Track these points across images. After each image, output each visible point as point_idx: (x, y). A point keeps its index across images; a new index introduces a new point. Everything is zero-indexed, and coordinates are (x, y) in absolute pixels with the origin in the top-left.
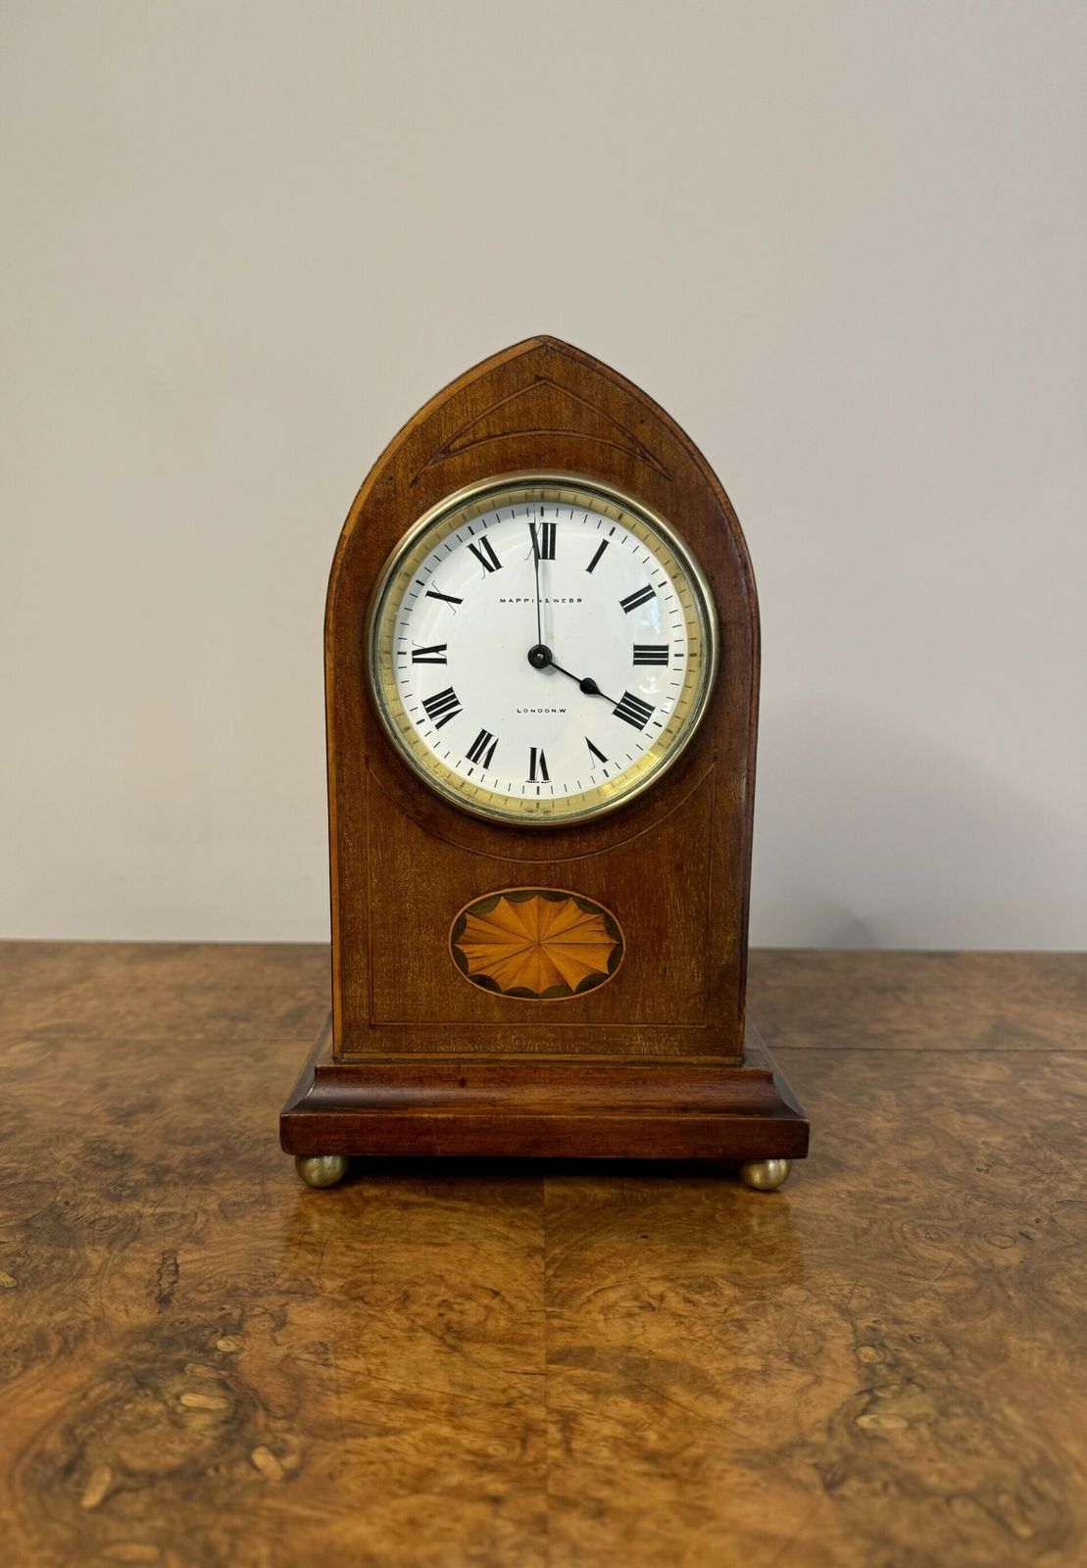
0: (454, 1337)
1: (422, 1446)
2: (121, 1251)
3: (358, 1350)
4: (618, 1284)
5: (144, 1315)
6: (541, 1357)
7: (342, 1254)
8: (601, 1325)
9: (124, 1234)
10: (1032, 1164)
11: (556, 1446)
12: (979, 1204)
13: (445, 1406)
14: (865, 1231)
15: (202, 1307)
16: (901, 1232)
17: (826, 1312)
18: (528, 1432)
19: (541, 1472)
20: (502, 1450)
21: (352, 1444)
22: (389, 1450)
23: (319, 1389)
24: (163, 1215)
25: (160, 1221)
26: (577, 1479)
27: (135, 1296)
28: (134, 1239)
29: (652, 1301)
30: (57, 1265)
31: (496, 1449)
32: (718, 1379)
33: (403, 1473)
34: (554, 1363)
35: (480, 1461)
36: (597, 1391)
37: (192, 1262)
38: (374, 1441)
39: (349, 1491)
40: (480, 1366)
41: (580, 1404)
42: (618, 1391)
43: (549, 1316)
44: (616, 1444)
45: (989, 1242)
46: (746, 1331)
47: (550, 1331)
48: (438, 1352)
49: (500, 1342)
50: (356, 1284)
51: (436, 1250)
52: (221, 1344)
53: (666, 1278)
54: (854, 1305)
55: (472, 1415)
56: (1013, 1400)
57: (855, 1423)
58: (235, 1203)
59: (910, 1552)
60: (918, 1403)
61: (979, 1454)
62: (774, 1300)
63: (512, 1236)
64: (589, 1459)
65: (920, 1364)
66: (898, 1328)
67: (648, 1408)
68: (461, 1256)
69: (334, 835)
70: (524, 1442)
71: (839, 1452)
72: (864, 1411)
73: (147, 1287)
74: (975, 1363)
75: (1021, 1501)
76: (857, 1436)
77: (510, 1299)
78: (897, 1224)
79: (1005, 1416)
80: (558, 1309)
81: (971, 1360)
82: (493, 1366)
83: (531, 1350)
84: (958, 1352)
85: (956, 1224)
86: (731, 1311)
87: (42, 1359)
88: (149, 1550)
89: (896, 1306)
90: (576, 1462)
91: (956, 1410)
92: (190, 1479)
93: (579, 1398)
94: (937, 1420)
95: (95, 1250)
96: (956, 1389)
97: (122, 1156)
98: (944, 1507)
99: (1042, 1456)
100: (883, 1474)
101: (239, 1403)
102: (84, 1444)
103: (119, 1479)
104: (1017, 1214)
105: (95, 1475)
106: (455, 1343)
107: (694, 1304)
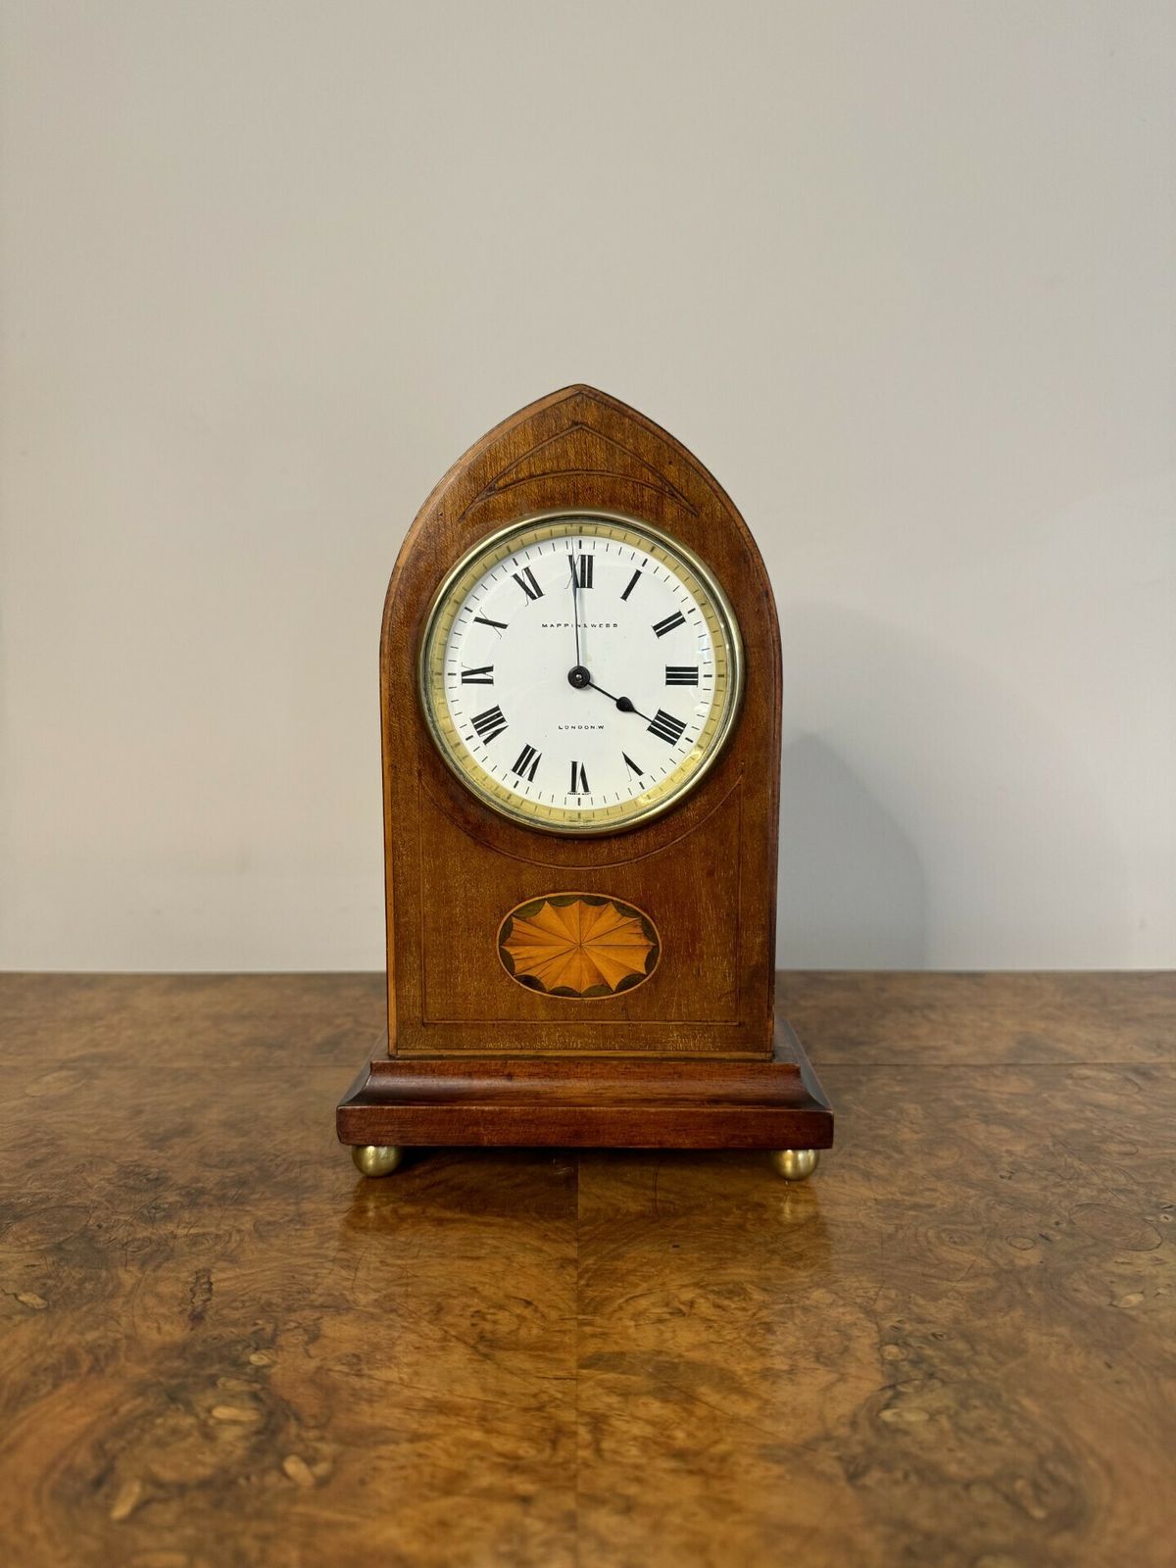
0: (487, 1346)
1: (453, 1450)
2: (154, 1271)
3: (391, 1361)
4: (650, 1292)
5: (176, 1332)
6: (572, 1363)
7: (376, 1269)
8: (632, 1330)
9: (159, 1254)
10: (1053, 1170)
11: (587, 1447)
12: (1001, 1209)
13: (476, 1412)
14: (891, 1237)
15: (234, 1323)
16: (926, 1237)
17: (852, 1314)
19: (571, 1472)
20: (532, 1452)
21: (382, 1450)
22: (421, 1456)
23: (351, 1399)
24: (197, 1235)
25: (194, 1240)
26: (605, 1478)
27: (168, 1314)
28: (167, 1259)
29: (682, 1307)
30: (89, 1287)
31: (527, 1451)
32: (746, 1379)
33: (434, 1477)
34: (585, 1368)
35: (511, 1463)
36: (626, 1394)
37: (224, 1280)
38: (405, 1447)
39: (379, 1495)
40: (512, 1373)
41: (610, 1407)
42: (648, 1393)
43: (582, 1324)
44: (644, 1443)
45: (1010, 1245)
46: (774, 1333)
47: (582, 1338)
48: (470, 1360)
49: (531, 1349)
50: (389, 1297)
51: (470, 1264)
52: (253, 1358)
53: (697, 1285)
54: (879, 1306)
55: (504, 1419)
56: (1030, 1392)
57: (877, 1415)
58: (269, 1223)
59: (929, 1536)
60: (941, 1397)
61: (995, 1442)
62: (801, 1304)
63: (545, 1248)
64: (619, 1459)
65: (943, 1360)
66: (921, 1327)
67: (676, 1407)
68: (495, 1269)
69: (389, 843)
70: (554, 1443)
71: (863, 1443)
72: (887, 1406)
73: (179, 1305)
74: (994, 1358)
75: (1036, 1485)
76: (881, 1429)
77: (541, 1308)
78: (922, 1229)
79: (1022, 1407)
80: (589, 1317)
81: (990, 1354)
82: (525, 1372)
83: (562, 1356)
84: (979, 1348)
85: (979, 1228)
86: (760, 1314)
87: (72, 1377)
88: (177, 1557)
89: (919, 1306)
90: (605, 1461)
91: (976, 1403)
92: (221, 1488)
93: (609, 1400)
94: (957, 1413)
95: (127, 1271)
96: (977, 1383)
97: (157, 1179)
98: (963, 1493)
99: (1057, 1444)
100: (904, 1465)
101: (270, 1414)
102: (114, 1458)
103: (150, 1490)
104: (1037, 1217)
105: (125, 1488)
106: (486, 1350)
107: (724, 1309)
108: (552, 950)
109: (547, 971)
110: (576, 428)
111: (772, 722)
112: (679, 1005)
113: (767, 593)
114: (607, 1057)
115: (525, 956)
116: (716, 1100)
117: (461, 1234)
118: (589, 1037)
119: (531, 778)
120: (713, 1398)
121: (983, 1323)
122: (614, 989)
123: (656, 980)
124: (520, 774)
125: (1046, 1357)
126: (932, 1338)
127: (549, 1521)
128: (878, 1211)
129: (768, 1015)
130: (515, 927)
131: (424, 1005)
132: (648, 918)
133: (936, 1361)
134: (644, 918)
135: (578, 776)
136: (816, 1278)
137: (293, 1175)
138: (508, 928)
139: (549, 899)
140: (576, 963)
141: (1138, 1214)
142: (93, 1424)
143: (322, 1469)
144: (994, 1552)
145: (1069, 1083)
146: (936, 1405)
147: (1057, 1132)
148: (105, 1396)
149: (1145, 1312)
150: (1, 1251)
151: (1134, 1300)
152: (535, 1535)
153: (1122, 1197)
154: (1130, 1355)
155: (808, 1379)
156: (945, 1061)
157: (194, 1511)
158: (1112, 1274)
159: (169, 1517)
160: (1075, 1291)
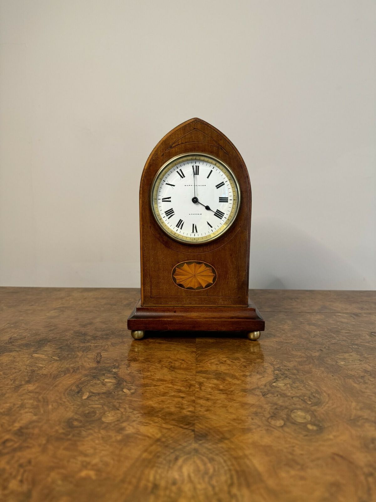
0: (172, 368)
1: (165, 388)
2: (86, 353)
3: (148, 371)
4: (214, 358)
5: (94, 365)
6: (194, 372)
7: (144, 353)
8: (210, 366)
9: (88, 349)
10: (326, 336)
11: (198, 388)
12: (310, 344)
13: (170, 381)
14: (279, 349)
15: (108, 363)
16: (289, 349)
17: (267, 364)
19: (194, 393)
20: (184, 389)
21: (147, 388)
22: (157, 389)
23: (139, 378)
24: (97, 346)
25: (96, 347)
26: (202, 394)
27: (91, 361)
28: (89, 350)
29: (223, 362)
30: (70, 356)
32: (238, 376)
33: (160, 393)
34: (197, 373)
35: (179, 391)
36: (208, 379)
37: (105, 355)
38: (153, 388)
39: (147, 396)
40: (179, 374)
41: (204, 381)
42: (214, 378)
43: (197, 364)
44: (212, 388)
45: (311, 351)
46: (247, 368)
47: (197, 367)
48: (168, 371)
49: (184, 369)
50: (148, 358)
51: (168, 352)
52: (114, 370)
53: (227, 357)
54: (275, 363)
55: (177, 383)
56: (311, 381)
57: (272, 384)
58: (115, 343)
59: (281, 406)
60: (288, 381)
61: (301, 390)
62: (254, 362)
63: (187, 349)
64: (206, 391)
65: (290, 374)
66: (285, 367)
67: (221, 382)
68: (174, 353)
69: (141, 246)
70: (190, 388)
71: (267, 389)
72: (274, 382)
73: (94, 360)
74: (303, 374)
75: (310, 398)
76: (272, 387)
77: (186, 361)
78: (288, 348)
79: (309, 383)
80: (199, 363)
81: (302, 373)
82: (182, 374)
83: (192, 371)
84: (299, 372)
85: (304, 348)
86: (243, 364)
87: (69, 373)
88: (99, 406)
89: (285, 363)
90: (202, 391)
91: (297, 382)
92: (108, 394)
93: (204, 380)
94: (292, 384)
95: (79, 353)
96: (298, 378)
97: (84, 334)
98: (291, 399)
99: (317, 390)
100: (277, 393)
101: (119, 381)
102: (81, 388)
103: (91, 394)
104: (320, 346)
105: (85, 393)
106: (173, 369)
107: (234, 362)
108: (186, 277)
109: (185, 282)
110: (194, 130)
111: (249, 212)
112: (222, 292)
113: (248, 177)
114: (202, 306)
115: (179, 278)
116: (232, 318)
117: (165, 346)
118: (197, 301)
119: (181, 229)
120: (230, 380)
121: (302, 367)
122: (204, 287)
123: (216, 285)
124: (178, 227)
125: (317, 374)
126: (287, 370)
127: (189, 401)
128: (276, 343)
129: (247, 295)
130: (177, 270)
131: (151, 292)
132: (214, 268)
133: (288, 374)
134: (213, 268)
135: (194, 228)
136: (258, 357)
137: (121, 333)
138: (175, 270)
139: (186, 263)
140: (194, 280)
141: (347, 346)
142: (75, 382)
143: (132, 391)
144: (297, 409)
145: (334, 316)
146: (287, 382)
147: (329, 327)
148: (77, 377)
149: (345, 366)
150: (46, 348)
151: (342, 363)
152: (185, 404)
153: (344, 342)
154: (339, 374)
155: (254, 377)
156: (300, 311)
157: (102, 398)
158: (338, 358)
159: (96, 399)
160: (327, 361)
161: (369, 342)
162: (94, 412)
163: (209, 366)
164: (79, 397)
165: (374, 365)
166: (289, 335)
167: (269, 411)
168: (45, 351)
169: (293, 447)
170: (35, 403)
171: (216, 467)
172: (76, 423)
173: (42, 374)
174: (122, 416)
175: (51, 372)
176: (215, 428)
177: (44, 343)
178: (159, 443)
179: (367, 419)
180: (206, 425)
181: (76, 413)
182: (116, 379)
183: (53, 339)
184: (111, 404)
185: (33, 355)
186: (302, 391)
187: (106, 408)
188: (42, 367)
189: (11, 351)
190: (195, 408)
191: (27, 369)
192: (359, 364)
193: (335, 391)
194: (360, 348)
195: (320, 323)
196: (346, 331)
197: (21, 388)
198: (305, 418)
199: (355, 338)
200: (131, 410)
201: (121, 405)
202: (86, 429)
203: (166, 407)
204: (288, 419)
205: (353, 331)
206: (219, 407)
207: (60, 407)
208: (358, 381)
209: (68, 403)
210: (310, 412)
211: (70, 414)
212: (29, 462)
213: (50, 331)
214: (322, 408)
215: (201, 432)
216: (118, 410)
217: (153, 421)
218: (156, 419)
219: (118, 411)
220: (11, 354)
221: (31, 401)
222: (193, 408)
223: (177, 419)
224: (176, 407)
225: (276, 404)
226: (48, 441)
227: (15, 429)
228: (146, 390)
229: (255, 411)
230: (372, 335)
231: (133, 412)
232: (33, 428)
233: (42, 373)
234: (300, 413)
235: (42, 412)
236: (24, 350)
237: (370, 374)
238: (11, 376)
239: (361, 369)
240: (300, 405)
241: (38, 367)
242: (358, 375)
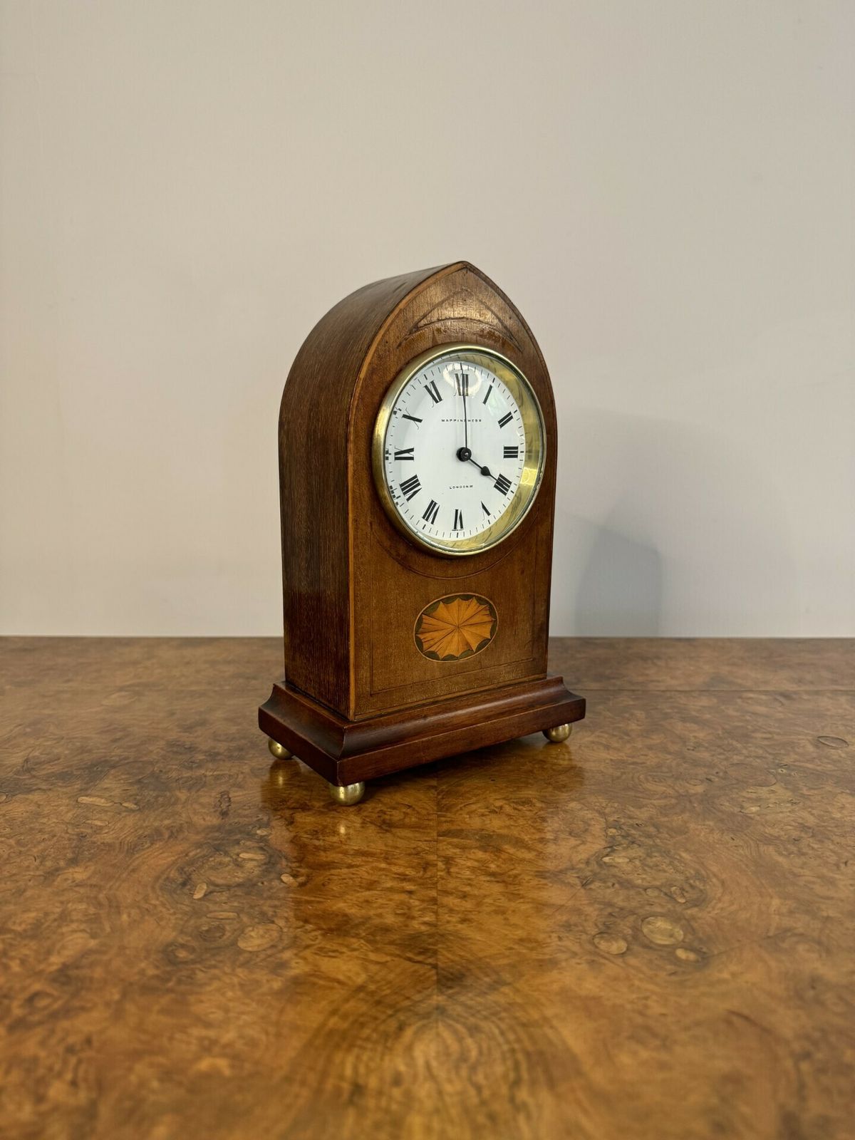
0: (386, 826)
1: (371, 872)
2: (196, 792)
4: (478, 802)
5: (215, 821)
6: (435, 834)
7: (323, 790)
9: (197, 784)
10: (719, 746)
11: (442, 871)
12: (685, 765)
13: (383, 855)
14: (618, 778)
15: (246, 816)
16: (639, 778)
17: (592, 814)
18: (426, 866)
19: (434, 881)
20: (413, 873)
21: (334, 871)
22: (353, 874)
23: (314, 850)
24: (219, 775)
25: (217, 778)
26: (452, 884)
27: (207, 812)
28: (202, 787)
29: (496, 809)
30: (160, 800)
31: (410, 872)
32: (530, 842)
33: (362, 883)
34: (441, 836)
35: (402, 877)
36: (463, 848)
37: (238, 796)
38: (345, 871)
39: (333, 890)
40: (401, 838)
41: (455, 854)
42: (476, 848)
43: (439, 816)
44: (473, 869)
45: (688, 783)
46: (547, 822)
47: (440, 823)
48: (378, 833)
49: (412, 828)
52: (258, 832)
53: (504, 799)
54: (607, 811)
55: (398, 859)
56: (687, 850)
57: (601, 860)
59: (622, 909)
60: (636, 852)
61: (665, 871)
62: (563, 809)
64: (459, 876)
65: (640, 836)
66: (630, 821)
67: (491, 854)
70: (425, 869)
71: (591, 871)
72: (607, 855)
73: (214, 808)
74: (669, 835)
75: (682, 889)
76: (602, 865)
77: (416, 808)
78: (637, 775)
79: (681, 857)
80: (444, 813)
81: (667, 833)
82: (408, 838)
83: (429, 831)
84: (661, 830)
85: (670, 775)
86: (539, 813)
87: (160, 840)
88: (231, 914)
89: (630, 811)
90: (452, 877)
91: (656, 854)
92: (249, 887)
93: (454, 851)
94: (645, 859)
95: (182, 793)
96: (658, 846)
97: (190, 748)
98: (643, 892)
99: (697, 872)
100: (613, 880)
101: (271, 856)
102: (190, 874)
103: (212, 888)
104: (706, 770)
105: (199, 886)
106: (387, 828)
107: (519, 810)
120: (512, 851)
121: (666, 819)
122: (475, 651)
123: (496, 641)
125: (699, 835)
126: (635, 825)
127: (423, 901)
128: (612, 765)
129: (546, 651)
133: (637, 836)
136: (573, 797)
141: (766, 769)
142: (176, 860)
143: (301, 879)
144: (655, 915)
145: (739, 701)
146: (634, 855)
147: (727, 727)
148: (180, 848)
149: (759, 815)
150: (107, 783)
151: (754, 809)
152: (416, 906)
153: (758, 761)
154: (746, 835)
155: (564, 843)
156: (663, 688)
157: (236, 895)
158: (744, 797)
159: (223, 898)
160: (721, 805)
161: (812, 760)
162: (221, 929)
163: (467, 820)
164: (186, 894)
165: (822, 813)
166: (639, 745)
167: (596, 920)
168: (106, 789)
169: (646, 998)
170: (92, 910)
171: (485, 1046)
172: (182, 954)
173: (103, 843)
174: (281, 936)
175: (120, 839)
176: (480, 959)
177: (101, 772)
178: (362, 995)
179: (802, 935)
180: (462, 954)
181: (182, 932)
182: (265, 853)
183: (121, 760)
184: (257, 909)
185: (79, 800)
186: (667, 874)
187: (245, 919)
188: (100, 826)
189: (30, 791)
190: (438, 915)
191: (67, 833)
192: (790, 812)
193: (738, 873)
194: (793, 774)
195: (708, 716)
196: (765, 736)
197: (59, 875)
198: (671, 936)
199: (783, 752)
200: (301, 923)
201: (277, 911)
202: (205, 967)
203: (374, 915)
204: (635, 937)
205: (778, 734)
206: (489, 914)
207: (147, 918)
208: (786, 849)
209: (164, 910)
210: (684, 922)
211: (168, 935)
212: (88, 1041)
213: (115, 741)
214: (709, 912)
215: (451, 970)
216: (273, 922)
217: (347, 946)
218: (355, 943)
219: (271, 925)
220: (30, 797)
221: (83, 906)
222: (434, 916)
223: (398, 942)
224: (396, 914)
225: (610, 904)
226: (124, 995)
227: (54, 968)
228: (331, 877)
229: (566, 922)
230: (820, 745)
231: (304, 926)
232: (92, 965)
233: (102, 841)
234: (661, 924)
235: (108, 929)
236: (59, 789)
237: (812, 833)
238: (35, 850)
239: (794, 824)
240: (662, 906)
241: (92, 827)
242: (787, 836)
